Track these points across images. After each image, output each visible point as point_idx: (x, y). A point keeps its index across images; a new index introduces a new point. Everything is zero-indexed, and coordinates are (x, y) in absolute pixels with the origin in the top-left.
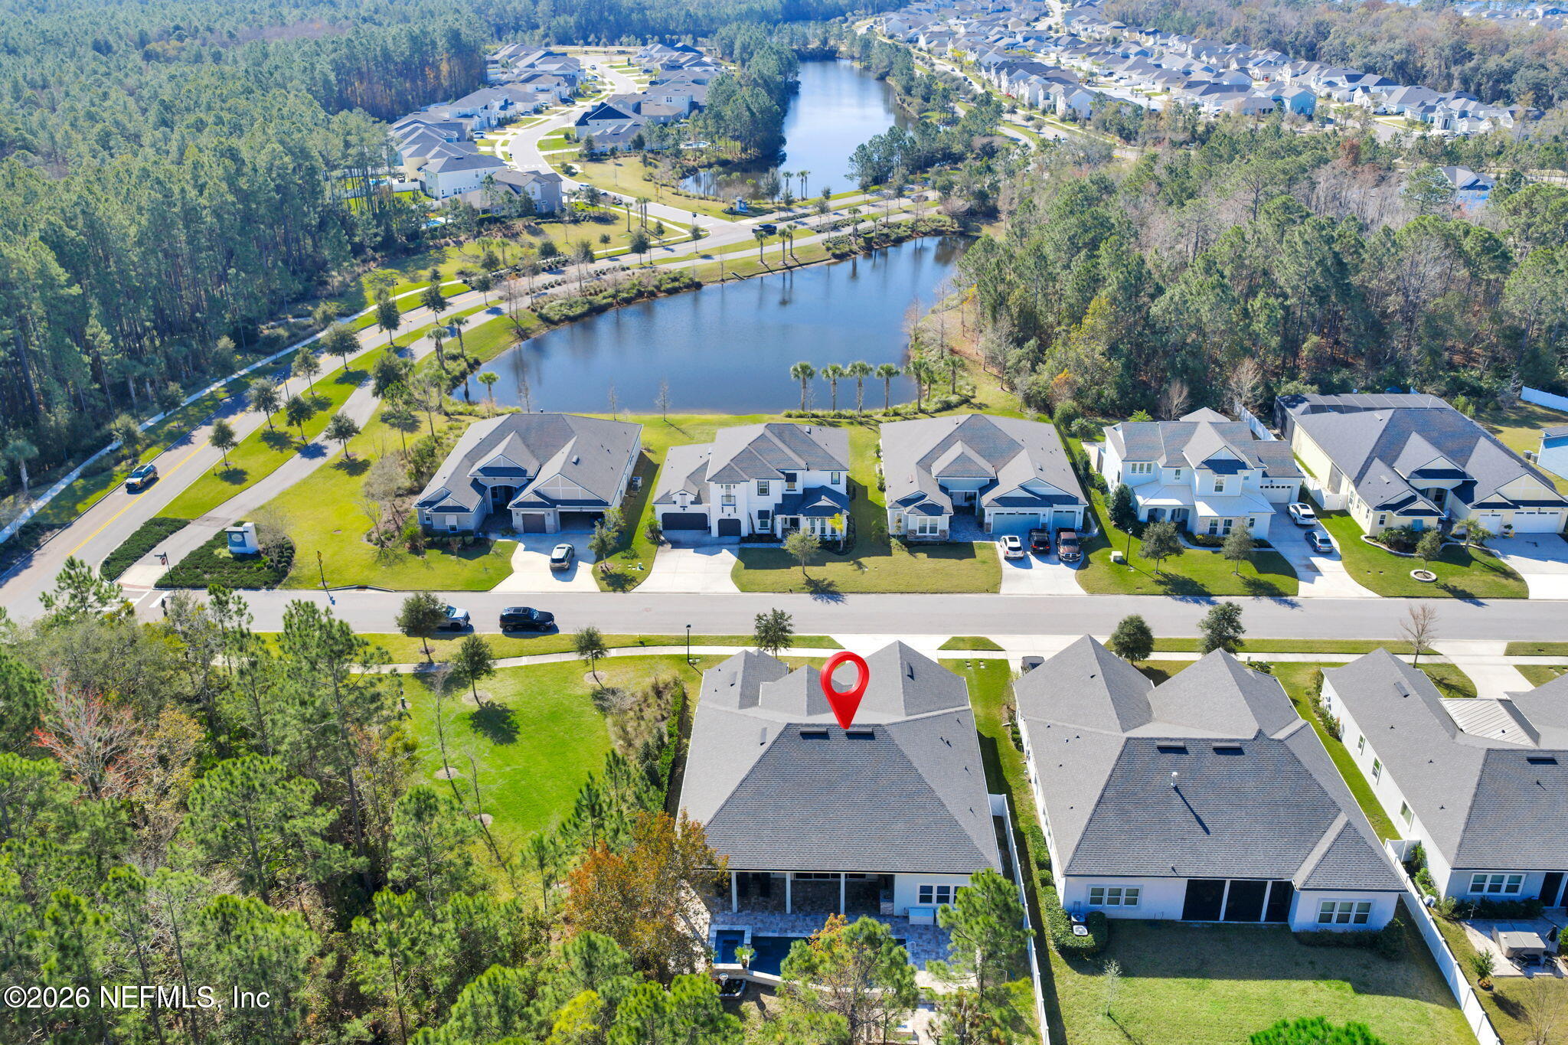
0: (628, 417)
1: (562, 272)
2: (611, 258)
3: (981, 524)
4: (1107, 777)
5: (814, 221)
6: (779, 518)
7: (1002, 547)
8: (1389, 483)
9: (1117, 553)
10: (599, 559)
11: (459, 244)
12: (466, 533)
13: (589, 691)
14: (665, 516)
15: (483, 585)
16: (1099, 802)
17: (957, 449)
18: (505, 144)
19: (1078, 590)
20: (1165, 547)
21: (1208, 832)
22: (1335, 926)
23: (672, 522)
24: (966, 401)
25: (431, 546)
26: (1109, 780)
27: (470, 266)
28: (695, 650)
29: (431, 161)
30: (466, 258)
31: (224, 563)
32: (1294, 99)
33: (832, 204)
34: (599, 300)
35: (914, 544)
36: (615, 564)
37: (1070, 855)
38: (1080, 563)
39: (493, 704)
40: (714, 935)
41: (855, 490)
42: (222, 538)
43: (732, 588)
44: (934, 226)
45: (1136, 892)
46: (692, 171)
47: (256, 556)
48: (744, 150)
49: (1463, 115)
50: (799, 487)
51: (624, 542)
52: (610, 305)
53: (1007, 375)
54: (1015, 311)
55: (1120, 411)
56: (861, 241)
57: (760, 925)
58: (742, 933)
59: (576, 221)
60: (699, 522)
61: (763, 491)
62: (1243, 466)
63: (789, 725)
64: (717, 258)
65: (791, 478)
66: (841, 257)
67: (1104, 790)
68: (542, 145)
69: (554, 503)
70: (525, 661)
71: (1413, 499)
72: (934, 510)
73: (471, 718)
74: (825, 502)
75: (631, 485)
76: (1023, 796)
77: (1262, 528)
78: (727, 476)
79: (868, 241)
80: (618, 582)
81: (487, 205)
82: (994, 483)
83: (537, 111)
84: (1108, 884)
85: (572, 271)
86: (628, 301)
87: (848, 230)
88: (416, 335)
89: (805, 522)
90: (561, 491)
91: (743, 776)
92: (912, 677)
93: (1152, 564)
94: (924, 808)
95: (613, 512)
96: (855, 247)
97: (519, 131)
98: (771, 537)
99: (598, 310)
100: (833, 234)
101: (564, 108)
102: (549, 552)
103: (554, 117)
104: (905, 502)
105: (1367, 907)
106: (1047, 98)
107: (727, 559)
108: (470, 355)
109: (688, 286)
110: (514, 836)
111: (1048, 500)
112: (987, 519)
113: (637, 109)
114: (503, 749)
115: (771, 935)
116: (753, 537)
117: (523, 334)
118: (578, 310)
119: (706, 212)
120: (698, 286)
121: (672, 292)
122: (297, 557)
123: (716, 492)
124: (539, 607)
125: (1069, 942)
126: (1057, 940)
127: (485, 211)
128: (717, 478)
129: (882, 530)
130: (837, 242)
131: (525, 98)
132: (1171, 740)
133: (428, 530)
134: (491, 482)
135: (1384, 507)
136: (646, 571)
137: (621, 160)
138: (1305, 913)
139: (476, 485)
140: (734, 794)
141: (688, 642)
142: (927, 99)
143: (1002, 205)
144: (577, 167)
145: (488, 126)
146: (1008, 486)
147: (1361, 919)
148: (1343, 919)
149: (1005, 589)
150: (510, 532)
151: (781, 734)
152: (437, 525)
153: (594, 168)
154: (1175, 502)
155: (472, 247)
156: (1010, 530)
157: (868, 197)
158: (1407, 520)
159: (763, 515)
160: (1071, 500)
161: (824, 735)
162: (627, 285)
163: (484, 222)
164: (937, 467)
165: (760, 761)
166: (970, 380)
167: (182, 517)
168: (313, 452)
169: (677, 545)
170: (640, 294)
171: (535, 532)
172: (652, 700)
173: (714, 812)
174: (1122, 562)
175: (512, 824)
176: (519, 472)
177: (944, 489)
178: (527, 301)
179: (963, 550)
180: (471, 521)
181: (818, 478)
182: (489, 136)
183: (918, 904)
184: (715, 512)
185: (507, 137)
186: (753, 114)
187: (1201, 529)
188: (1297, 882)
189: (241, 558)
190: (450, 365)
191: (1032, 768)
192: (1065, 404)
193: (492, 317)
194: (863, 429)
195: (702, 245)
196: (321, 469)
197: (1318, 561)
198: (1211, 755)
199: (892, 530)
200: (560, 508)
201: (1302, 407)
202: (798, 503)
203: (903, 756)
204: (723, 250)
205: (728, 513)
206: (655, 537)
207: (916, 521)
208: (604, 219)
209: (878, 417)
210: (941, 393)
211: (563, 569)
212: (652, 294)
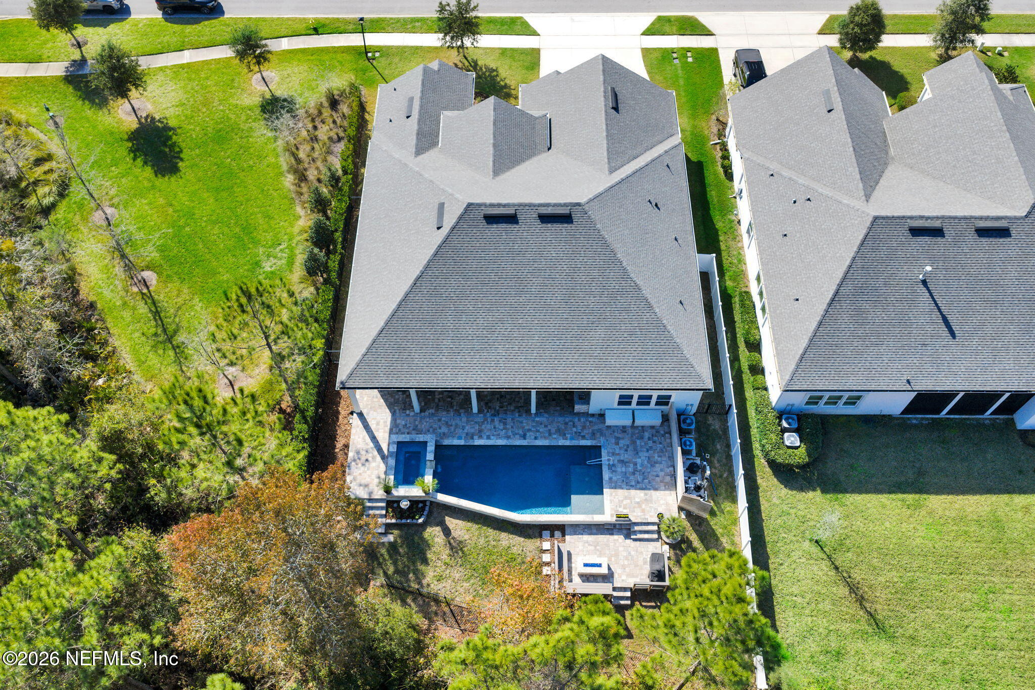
4: (844, 268)
13: (257, 100)
16: (833, 300)
21: (953, 334)
26: (847, 272)
28: (373, 40)
37: (792, 366)
39: (153, 119)
40: (394, 448)
45: (859, 398)
57: (444, 429)
58: (425, 443)
63: (470, 205)
67: (840, 285)
70: (187, 57)
73: (130, 139)
76: (731, 243)
91: (418, 273)
92: (616, 109)
94: (628, 311)
110: (180, 300)
114: (162, 182)
115: (456, 442)
125: (781, 457)
126: (766, 455)
132: (928, 218)
140: (407, 295)
151: (460, 218)
161: (512, 221)
165: (436, 254)
172: (326, 112)
173: (385, 317)
175: (177, 284)
183: (616, 405)
191: (744, 210)
198: (972, 237)
203: (606, 245)
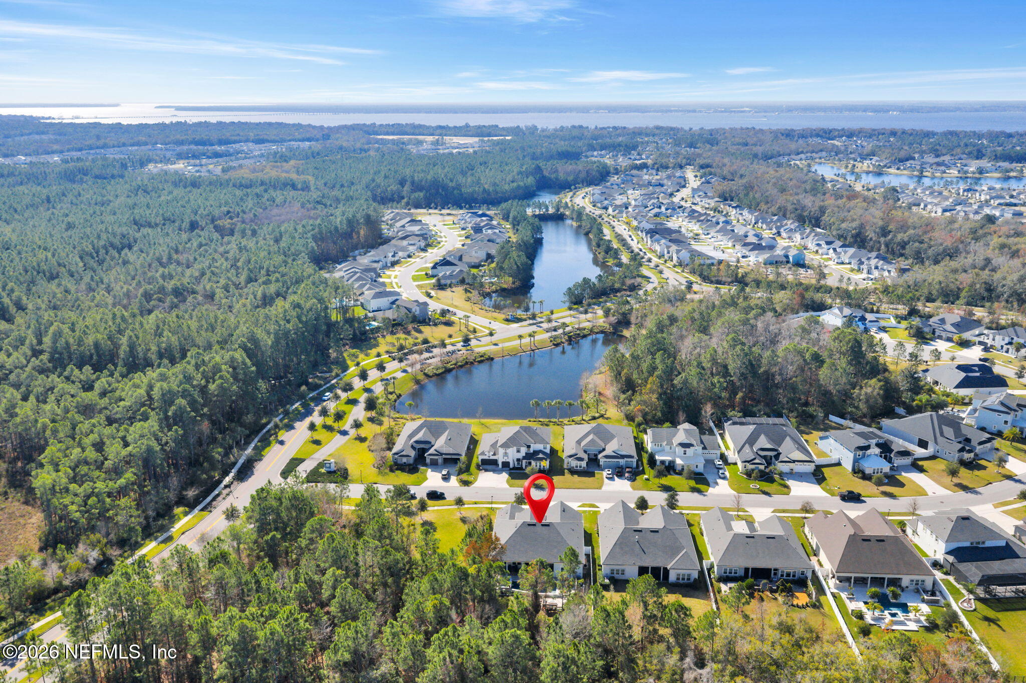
0: (465, 421)
1: (431, 352)
2: (453, 345)
3: (599, 466)
5: (545, 325)
6: (524, 461)
7: (605, 473)
8: (748, 453)
9: (646, 476)
10: (459, 475)
11: (384, 336)
12: (410, 465)
13: (459, 517)
14: (482, 460)
15: (418, 484)
17: (591, 437)
18: (396, 277)
19: (630, 489)
20: (660, 474)
21: (645, 553)
22: (681, 581)
23: (485, 462)
24: (602, 416)
25: (397, 469)
27: (391, 349)
28: (494, 506)
29: (366, 292)
30: (387, 344)
31: (323, 474)
32: (793, 256)
33: (554, 317)
34: (449, 366)
35: (573, 472)
36: (465, 477)
38: (632, 479)
39: (428, 521)
41: (553, 452)
42: (321, 465)
43: (507, 486)
44: (601, 329)
45: (623, 571)
46: (488, 295)
47: (335, 472)
48: (514, 283)
49: (876, 268)
50: (531, 450)
51: (467, 470)
52: (454, 368)
53: (620, 405)
54: (624, 379)
55: (659, 422)
56: (566, 337)
59: (435, 325)
60: (494, 462)
61: (518, 451)
62: (692, 445)
63: (524, 522)
64: (500, 345)
65: (529, 447)
66: (557, 345)
67: (616, 542)
68: (415, 278)
69: (442, 454)
70: (436, 508)
71: (754, 459)
72: (581, 459)
74: (541, 456)
75: (468, 448)
76: (597, 549)
77: (701, 469)
78: (505, 445)
79: (570, 337)
80: (466, 483)
81: (395, 317)
82: (604, 450)
83: (409, 256)
84: (616, 567)
85: (436, 351)
86: (461, 366)
87: (560, 331)
88: (375, 382)
89: (533, 463)
90: (444, 451)
91: (510, 536)
92: (564, 512)
93: (657, 481)
94: (563, 546)
95: (463, 458)
96: (563, 340)
97: (402, 269)
98: (521, 468)
99: (449, 371)
100: (554, 333)
101: (423, 254)
102: (441, 472)
103: (418, 260)
104: (570, 456)
105: (689, 575)
106: (668, 253)
107: (505, 476)
108: (398, 392)
109: (487, 359)
111: (623, 457)
112: (601, 463)
113: (460, 259)
116: (514, 468)
117: (417, 382)
118: (440, 371)
119: (495, 319)
120: (492, 359)
121: (480, 362)
122: (349, 472)
123: (501, 451)
124: (440, 491)
125: (603, 583)
126: (600, 583)
127: (394, 320)
128: (502, 446)
129: (562, 466)
130: (555, 338)
131: (403, 249)
132: (640, 528)
133: (396, 463)
134: (418, 446)
135: (745, 462)
136: (476, 479)
137: (454, 289)
138: (672, 577)
139: (412, 447)
140: (507, 541)
141: (492, 503)
142: (607, 253)
143: (633, 319)
144: (433, 293)
145: (386, 267)
146: (609, 451)
147: (689, 579)
148: (683, 579)
149: (604, 488)
150: (425, 465)
151: (521, 525)
152: (399, 462)
153: (441, 294)
154: (670, 458)
155: (390, 338)
156: (609, 467)
157: (572, 312)
158: (753, 467)
159: (518, 460)
160: (631, 457)
161: (534, 525)
162: (461, 359)
163: (394, 326)
164: (583, 444)
165: (515, 532)
166: (605, 407)
167: (302, 457)
168: (344, 433)
169: (486, 470)
170: (467, 363)
171: (434, 465)
172: (480, 520)
174: (647, 479)
176: (429, 443)
177: (585, 452)
178: (418, 366)
179: (591, 474)
180: (411, 461)
181: (539, 447)
182: (388, 272)
184: (501, 459)
185: (397, 273)
186: (518, 266)
187: (679, 468)
188: (668, 568)
189: (329, 472)
190: (390, 397)
192: (639, 419)
193: (404, 374)
194: (559, 427)
195: (494, 339)
196: (349, 440)
197: (719, 481)
198: (649, 532)
199: (565, 466)
200: (444, 456)
201: (730, 422)
202: (531, 456)
203: (557, 529)
204: (504, 341)
205: (505, 459)
206: (478, 467)
207: (574, 463)
208: (449, 324)
209: (566, 422)
210: (592, 413)
211: (446, 478)
212: (472, 363)
